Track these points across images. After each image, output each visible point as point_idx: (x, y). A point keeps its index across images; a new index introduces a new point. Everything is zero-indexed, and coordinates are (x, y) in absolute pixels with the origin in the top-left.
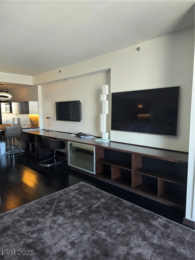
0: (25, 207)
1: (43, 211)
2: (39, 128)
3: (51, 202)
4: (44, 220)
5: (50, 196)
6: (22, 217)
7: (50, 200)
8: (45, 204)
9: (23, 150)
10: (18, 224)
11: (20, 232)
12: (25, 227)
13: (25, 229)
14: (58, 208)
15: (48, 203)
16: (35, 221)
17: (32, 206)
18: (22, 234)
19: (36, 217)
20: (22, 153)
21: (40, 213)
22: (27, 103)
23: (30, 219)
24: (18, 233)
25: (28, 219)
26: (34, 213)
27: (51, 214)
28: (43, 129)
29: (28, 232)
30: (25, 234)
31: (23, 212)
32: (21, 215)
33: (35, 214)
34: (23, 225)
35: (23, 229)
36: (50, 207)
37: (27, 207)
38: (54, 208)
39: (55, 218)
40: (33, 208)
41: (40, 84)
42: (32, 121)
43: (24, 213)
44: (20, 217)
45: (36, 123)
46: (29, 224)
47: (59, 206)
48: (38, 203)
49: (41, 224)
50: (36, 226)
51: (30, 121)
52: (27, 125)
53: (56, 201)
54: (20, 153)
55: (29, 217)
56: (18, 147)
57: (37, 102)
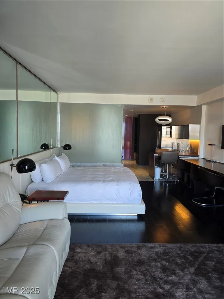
0: (165, 247)
1: (183, 261)
2: (199, 156)
3: (195, 254)
4: (182, 273)
5: (197, 245)
6: (159, 257)
7: (195, 251)
8: (188, 254)
9: (178, 179)
10: (153, 264)
11: (153, 274)
12: (159, 270)
13: (158, 274)
14: (203, 267)
15: (192, 254)
16: (172, 270)
17: (172, 249)
18: (155, 277)
19: (174, 265)
20: (177, 182)
21: (179, 261)
22: (187, 127)
23: (167, 264)
24: (150, 274)
25: (165, 262)
26: (173, 258)
27: (192, 270)
28: (203, 158)
29: (161, 279)
30: (157, 279)
31: (161, 251)
32: (159, 255)
33: (173, 260)
34: (157, 266)
35: (156, 271)
36: (193, 260)
37: (167, 247)
38: (198, 263)
39: (196, 279)
40: (173, 252)
41: (204, 104)
42: (192, 147)
43: (162, 253)
44: (157, 256)
45: (196, 151)
46: (165, 269)
47: (205, 265)
48: (180, 248)
49: (178, 277)
50: (171, 276)
51: (190, 147)
52: (186, 151)
53: (204, 255)
54: (175, 182)
55: (166, 260)
56: (173, 175)
57: (199, 125)
